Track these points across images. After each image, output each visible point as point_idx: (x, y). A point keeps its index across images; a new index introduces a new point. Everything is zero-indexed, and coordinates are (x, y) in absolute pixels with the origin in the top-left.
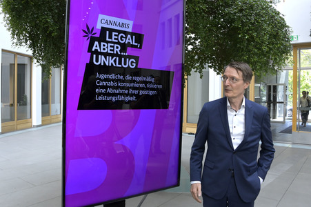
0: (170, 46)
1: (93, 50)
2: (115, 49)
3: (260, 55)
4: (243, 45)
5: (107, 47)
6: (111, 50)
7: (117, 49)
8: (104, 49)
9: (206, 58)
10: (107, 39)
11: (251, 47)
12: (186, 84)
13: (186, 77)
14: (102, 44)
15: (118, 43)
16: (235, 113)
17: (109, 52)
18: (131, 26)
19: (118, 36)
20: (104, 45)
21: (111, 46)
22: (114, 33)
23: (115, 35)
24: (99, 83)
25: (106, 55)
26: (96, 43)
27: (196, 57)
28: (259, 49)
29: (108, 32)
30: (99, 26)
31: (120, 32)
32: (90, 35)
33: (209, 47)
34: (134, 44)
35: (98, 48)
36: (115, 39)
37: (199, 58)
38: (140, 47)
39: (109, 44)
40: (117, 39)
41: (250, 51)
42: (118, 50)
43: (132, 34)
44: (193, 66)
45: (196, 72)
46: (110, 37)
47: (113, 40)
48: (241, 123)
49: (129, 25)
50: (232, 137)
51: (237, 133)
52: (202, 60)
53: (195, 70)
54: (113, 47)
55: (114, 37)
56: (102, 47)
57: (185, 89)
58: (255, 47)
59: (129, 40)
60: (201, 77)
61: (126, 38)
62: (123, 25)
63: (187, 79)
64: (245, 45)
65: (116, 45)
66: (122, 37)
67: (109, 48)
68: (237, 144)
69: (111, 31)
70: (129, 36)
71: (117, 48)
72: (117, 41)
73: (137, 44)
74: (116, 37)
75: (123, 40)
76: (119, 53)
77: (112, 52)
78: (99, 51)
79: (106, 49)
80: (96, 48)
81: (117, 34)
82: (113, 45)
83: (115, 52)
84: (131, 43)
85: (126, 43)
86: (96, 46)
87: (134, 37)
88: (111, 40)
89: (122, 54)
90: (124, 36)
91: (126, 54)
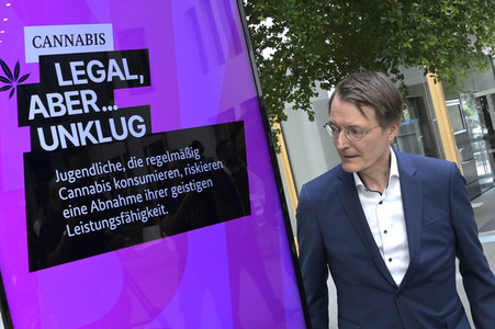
0: (221, 60)
1: (31, 117)
2: (86, 103)
3: (441, 30)
4: (395, 16)
5: (64, 103)
6: (74, 107)
7: (90, 101)
8: (57, 109)
9: (312, 70)
10: (62, 83)
11: (414, 16)
12: (281, 143)
13: (276, 126)
14: (50, 96)
15: (91, 85)
16: (378, 198)
17: (71, 112)
18: (109, 38)
19: (84, 68)
20: (55, 100)
21: (73, 98)
22: (73, 65)
23: (78, 68)
24: (65, 194)
25: (66, 121)
26: (35, 99)
27: (289, 73)
28: (435, 16)
29: (57, 66)
30: (32, 56)
31: (86, 57)
32: (15, 84)
33: (314, 40)
34: (129, 77)
35: (42, 110)
36: (80, 77)
37: (296, 73)
38: (148, 82)
39: (68, 94)
40: (85, 77)
41: (413, 26)
42: (93, 102)
43: (118, 55)
44: (285, 97)
45: (296, 107)
46: (67, 76)
47: (77, 82)
48: (395, 218)
49: (105, 36)
50: (386, 258)
51: (395, 245)
52: (305, 76)
53: (293, 103)
54: (78, 97)
55: (75, 73)
56: (52, 105)
57: (282, 158)
58: (425, 12)
59: (117, 71)
60: (311, 118)
61: (106, 68)
62: (89, 39)
63: (282, 131)
64: (400, 13)
65: (84, 93)
66: (95, 68)
67: (70, 103)
68: (401, 270)
69: (65, 60)
70: (112, 62)
71: (89, 97)
72: (85, 81)
73: (135, 77)
74: (83, 72)
75: (100, 76)
76: (97, 109)
77: (80, 111)
78: (46, 115)
79: (63, 107)
80: (38, 111)
81: (81, 63)
82: (76, 93)
83: (87, 111)
84: (122, 78)
85: (110, 79)
86: (37, 107)
87: (124, 61)
88: (70, 83)
89: (104, 109)
90: (101, 65)
91: (116, 108)
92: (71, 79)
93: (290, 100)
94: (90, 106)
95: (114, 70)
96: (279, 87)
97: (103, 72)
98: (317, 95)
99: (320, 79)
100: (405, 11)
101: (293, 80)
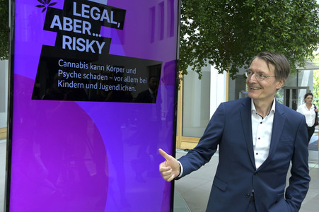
1: (52, 27)
2: (84, 28)
3: (278, 45)
4: (257, 32)
5: (72, 25)
6: (78, 29)
7: (87, 28)
8: (68, 27)
9: (206, 52)
10: (75, 14)
11: (266, 34)
12: (181, 85)
13: (180, 76)
14: (65, 19)
15: (90, 20)
16: (260, 120)
17: (75, 31)
19: (89, 9)
21: (78, 23)
22: (83, 6)
23: (86, 8)
25: (71, 34)
26: (56, 17)
27: (194, 51)
28: (277, 37)
29: (75, 4)
32: (47, 6)
34: (112, 22)
35: (59, 25)
36: (86, 14)
37: (198, 51)
38: (122, 27)
39: (75, 21)
40: (89, 14)
41: (265, 39)
42: (88, 29)
43: (110, 8)
44: (190, 63)
45: (193, 69)
46: (79, 11)
47: (83, 16)
52: (202, 54)
53: (192, 67)
54: (81, 24)
55: (84, 11)
56: (65, 24)
57: (180, 93)
58: (272, 33)
59: (107, 16)
60: (200, 78)
61: (101, 13)
63: (183, 79)
64: (260, 31)
65: (84, 23)
66: (95, 12)
67: (75, 26)
68: (261, 161)
70: (105, 11)
71: (87, 26)
72: (88, 17)
73: (116, 23)
74: (88, 12)
75: (97, 16)
76: (90, 33)
77: (80, 32)
78: (61, 28)
79: (71, 26)
80: (56, 25)
81: (88, 7)
82: (80, 21)
83: (84, 33)
84: (109, 21)
85: (102, 20)
86: (56, 22)
87: (112, 12)
88: (79, 15)
89: (94, 35)
90: (99, 11)
91: (100, 36)
92: (81, 13)
93: (191, 65)
94: (86, 31)
95: (105, 16)
96: (187, 57)
97: (99, 15)
98: (206, 65)
99: (209, 58)
100: (263, 31)
101: (195, 55)
